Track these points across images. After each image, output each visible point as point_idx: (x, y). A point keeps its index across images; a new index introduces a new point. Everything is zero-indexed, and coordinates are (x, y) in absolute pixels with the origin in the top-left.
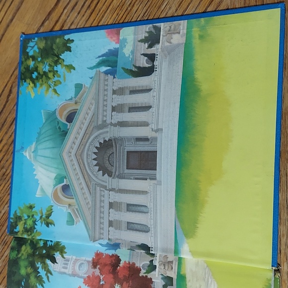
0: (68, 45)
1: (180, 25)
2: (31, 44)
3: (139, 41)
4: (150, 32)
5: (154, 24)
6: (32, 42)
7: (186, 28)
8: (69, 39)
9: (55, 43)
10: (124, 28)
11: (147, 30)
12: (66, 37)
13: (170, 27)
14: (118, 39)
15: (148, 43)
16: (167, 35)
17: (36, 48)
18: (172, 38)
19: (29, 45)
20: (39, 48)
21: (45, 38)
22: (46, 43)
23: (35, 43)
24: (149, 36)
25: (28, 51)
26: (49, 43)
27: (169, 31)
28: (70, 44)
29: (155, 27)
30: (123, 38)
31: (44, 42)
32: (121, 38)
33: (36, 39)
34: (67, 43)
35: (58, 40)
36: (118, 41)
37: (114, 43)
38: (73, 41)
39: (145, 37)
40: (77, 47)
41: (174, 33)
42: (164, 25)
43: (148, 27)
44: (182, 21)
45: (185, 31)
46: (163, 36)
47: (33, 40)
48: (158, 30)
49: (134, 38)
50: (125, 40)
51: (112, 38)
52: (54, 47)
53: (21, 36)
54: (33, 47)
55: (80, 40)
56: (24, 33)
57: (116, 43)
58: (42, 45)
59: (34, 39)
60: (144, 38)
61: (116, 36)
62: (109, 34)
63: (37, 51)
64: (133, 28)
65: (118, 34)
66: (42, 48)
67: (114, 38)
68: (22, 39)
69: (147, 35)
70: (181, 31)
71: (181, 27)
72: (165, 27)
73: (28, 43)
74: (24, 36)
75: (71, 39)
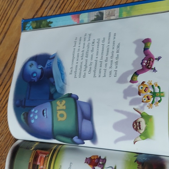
0: (50, 25)
1: (115, 11)
2: (28, 25)
3: (91, 21)
4: (97, 16)
5: (100, 11)
7: (118, 12)
8: (50, 22)
9: (42, 24)
10: (82, 14)
11: (96, 15)
12: (48, 20)
13: (109, 12)
16: (107, 17)
17: (31, 27)
21: (36, 22)
24: (97, 18)
26: (38, 24)
27: (109, 14)
29: (100, 13)
32: (80, 20)
33: (31, 22)
35: (43, 22)
36: (79, 22)
37: (76, 23)
38: (52, 22)
39: (94, 19)
40: (55, 26)
41: (112, 16)
42: (106, 11)
43: (96, 13)
44: (116, 9)
45: (118, 14)
46: (105, 18)
47: (29, 23)
48: (102, 14)
49: (88, 19)
50: (83, 21)
51: (75, 20)
52: (41, 26)
54: (29, 27)
55: (57, 22)
56: (23, 19)
58: (34, 25)
59: (29, 22)
62: (73, 17)
63: (32, 29)
64: (87, 14)
65: (78, 17)
66: (34, 27)
68: (22, 22)
69: (96, 17)
70: (116, 15)
71: (116, 12)
72: (106, 13)
73: (26, 25)
74: (24, 20)
75: (51, 21)
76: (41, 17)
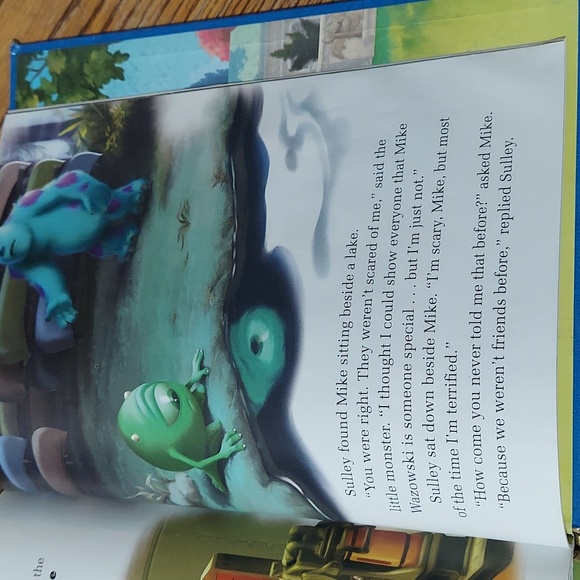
0: (117, 65)
1: (360, 18)
2: (35, 64)
3: (273, 55)
4: (295, 36)
5: (305, 18)
6: (36, 59)
7: (374, 24)
8: (118, 53)
9: (88, 62)
10: (239, 28)
11: (290, 31)
12: (113, 48)
13: (340, 23)
14: (227, 50)
15: (292, 58)
16: (333, 41)
17: (45, 73)
18: (344, 48)
19: (30, 67)
20: (52, 73)
21: (67, 52)
22: (68, 62)
23: (43, 62)
24: (294, 42)
25: (28, 79)
26: (74, 60)
27: (338, 31)
28: (120, 62)
29: (306, 24)
30: (238, 49)
31: (64, 59)
32: (233, 48)
33: (46, 52)
34: (114, 61)
35: (94, 55)
36: (226, 55)
37: (217, 60)
38: (126, 56)
39: (285, 46)
40: (136, 68)
41: (349, 37)
42: (326, 20)
43: (291, 25)
44: (366, 10)
45: (373, 32)
46: (325, 43)
47: (39, 56)
48: (314, 29)
49: (262, 48)
50: (242, 53)
51: (212, 48)
52: (87, 70)
53: (13, 48)
54: (39, 71)
55: (145, 55)
56: (16, 41)
57: (223, 59)
58: (60, 65)
59: (41, 53)
60: (282, 47)
61: (221, 43)
62: (205, 40)
63: (50, 78)
64: (258, 26)
65: (226, 39)
66: (59, 72)
67: (218, 50)
68: (14, 54)
69: (290, 41)
70: (364, 33)
71: (364, 23)
72: (329, 24)
73: (29, 62)
74: (18, 47)
75: (122, 52)
76: (82, 35)
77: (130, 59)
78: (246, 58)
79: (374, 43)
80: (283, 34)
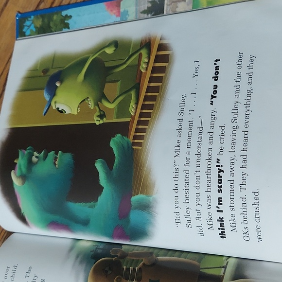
0: (66, 22)
2: (28, 23)
3: (142, 13)
4: (153, 2)
6: (28, 20)
8: (66, 15)
9: (52, 21)
12: (64, 13)
14: (119, 11)
15: (151, 13)
16: (171, 4)
17: (32, 27)
18: (177, 7)
19: (25, 25)
20: (35, 27)
21: (42, 17)
22: (43, 21)
23: (31, 22)
24: (152, 5)
25: (24, 30)
26: (46, 20)
28: (67, 20)
30: (125, 11)
31: (41, 20)
32: (122, 10)
33: (32, 17)
34: (65, 20)
35: (55, 17)
36: (119, 14)
37: (114, 16)
38: (71, 17)
39: (148, 8)
40: (75, 23)
41: (179, 1)
46: (167, 5)
47: (29, 19)
49: (136, 9)
50: (126, 12)
51: (111, 11)
52: (52, 24)
53: (17, 16)
54: (29, 26)
55: (79, 15)
56: (19, 12)
57: (117, 16)
58: (39, 23)
59: (30, 17)
60: (146, 8)
61: (116, 8)
62: (108, 7)
63: (34, 30)
65: (119, 6)
66: (39, 26)
67: (115, 11)
68: (18, 18)
69: (150, 5)
73: (24, 22)
74: (19, 15)
75: (69, 15)
76: (51, 7)
77: (72, 18)
78: (128, 15)
79: (192, 4)
80: (146, 1)
